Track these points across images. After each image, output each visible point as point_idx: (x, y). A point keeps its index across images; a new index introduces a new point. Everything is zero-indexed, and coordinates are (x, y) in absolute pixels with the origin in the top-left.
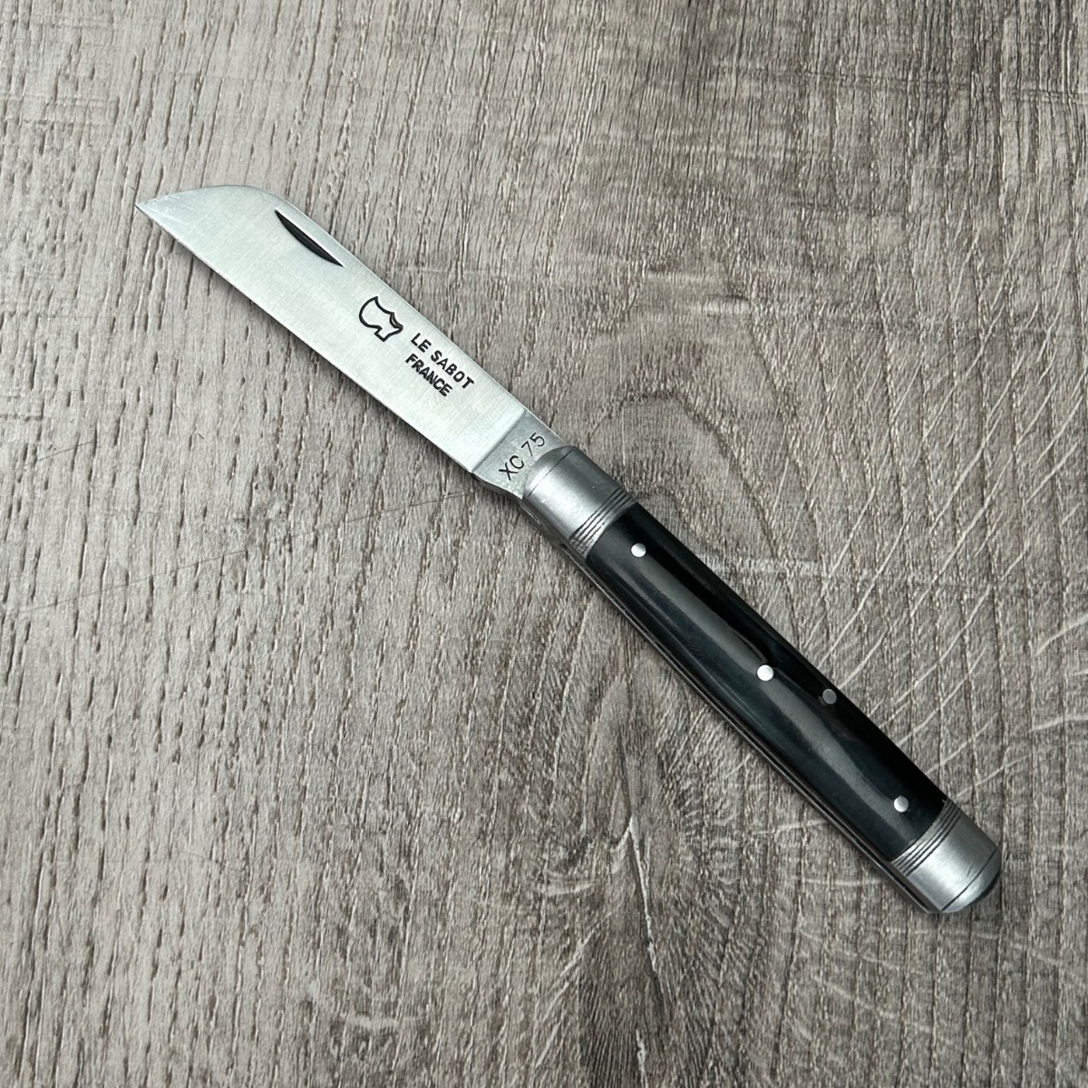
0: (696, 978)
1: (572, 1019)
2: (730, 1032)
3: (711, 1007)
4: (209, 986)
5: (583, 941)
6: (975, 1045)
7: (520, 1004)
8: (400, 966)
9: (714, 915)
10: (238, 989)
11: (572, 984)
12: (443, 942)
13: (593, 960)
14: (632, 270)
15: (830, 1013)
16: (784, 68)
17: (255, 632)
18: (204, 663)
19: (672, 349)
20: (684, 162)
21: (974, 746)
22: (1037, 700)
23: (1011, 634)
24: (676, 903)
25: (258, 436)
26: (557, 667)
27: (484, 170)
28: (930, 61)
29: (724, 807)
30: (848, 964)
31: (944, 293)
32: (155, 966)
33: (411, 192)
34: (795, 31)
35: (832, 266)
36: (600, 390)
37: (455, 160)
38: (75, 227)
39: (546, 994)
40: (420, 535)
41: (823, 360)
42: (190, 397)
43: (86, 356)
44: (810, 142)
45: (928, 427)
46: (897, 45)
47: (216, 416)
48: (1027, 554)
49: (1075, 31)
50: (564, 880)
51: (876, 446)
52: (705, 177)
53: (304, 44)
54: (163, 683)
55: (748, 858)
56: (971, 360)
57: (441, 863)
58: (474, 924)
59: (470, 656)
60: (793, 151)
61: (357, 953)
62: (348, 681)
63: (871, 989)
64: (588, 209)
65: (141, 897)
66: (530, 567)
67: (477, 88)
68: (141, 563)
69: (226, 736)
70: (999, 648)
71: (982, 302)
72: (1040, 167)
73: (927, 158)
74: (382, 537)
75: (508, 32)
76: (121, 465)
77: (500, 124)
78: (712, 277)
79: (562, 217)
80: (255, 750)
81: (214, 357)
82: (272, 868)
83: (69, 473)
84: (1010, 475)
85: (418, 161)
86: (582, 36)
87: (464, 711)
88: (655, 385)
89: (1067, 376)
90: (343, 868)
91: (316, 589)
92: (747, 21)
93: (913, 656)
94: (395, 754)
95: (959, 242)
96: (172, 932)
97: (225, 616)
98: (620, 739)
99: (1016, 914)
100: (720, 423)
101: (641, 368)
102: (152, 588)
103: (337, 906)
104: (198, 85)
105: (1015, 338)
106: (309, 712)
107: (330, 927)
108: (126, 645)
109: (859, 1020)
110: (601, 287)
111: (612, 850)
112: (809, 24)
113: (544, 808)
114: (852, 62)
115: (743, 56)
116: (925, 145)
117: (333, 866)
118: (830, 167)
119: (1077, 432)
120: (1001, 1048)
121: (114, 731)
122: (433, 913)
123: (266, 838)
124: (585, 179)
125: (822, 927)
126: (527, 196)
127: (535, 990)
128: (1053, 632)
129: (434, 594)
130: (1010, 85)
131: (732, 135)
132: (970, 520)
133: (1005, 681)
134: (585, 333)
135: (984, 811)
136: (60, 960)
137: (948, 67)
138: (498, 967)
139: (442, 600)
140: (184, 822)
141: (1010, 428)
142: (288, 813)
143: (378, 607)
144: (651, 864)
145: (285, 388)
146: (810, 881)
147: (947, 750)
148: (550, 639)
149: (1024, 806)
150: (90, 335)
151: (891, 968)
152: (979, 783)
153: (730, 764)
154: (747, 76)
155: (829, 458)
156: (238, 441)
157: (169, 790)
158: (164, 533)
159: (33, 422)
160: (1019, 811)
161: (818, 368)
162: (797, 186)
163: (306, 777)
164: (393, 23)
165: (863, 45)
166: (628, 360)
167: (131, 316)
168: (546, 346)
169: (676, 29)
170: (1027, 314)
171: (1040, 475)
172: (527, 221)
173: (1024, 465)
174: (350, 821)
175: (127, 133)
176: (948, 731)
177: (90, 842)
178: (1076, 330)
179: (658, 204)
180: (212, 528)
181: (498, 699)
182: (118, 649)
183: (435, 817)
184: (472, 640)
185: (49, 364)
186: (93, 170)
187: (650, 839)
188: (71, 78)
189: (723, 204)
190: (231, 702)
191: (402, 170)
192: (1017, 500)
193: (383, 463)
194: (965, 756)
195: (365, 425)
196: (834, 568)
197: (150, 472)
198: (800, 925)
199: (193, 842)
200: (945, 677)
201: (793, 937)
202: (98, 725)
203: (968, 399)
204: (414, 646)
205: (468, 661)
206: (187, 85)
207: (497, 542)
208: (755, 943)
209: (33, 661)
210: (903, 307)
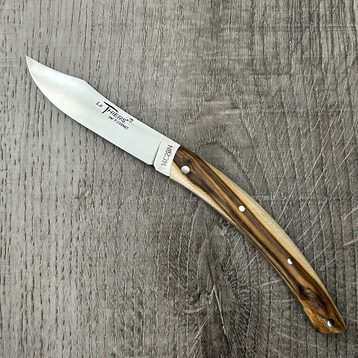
0: (239, 336)
1: (200, 352)
2: (251, 352)
3: (245, 344)
4: (81, 351)
5: (201, 327)
6: (331, 350)
7: (182, 349)
8: (142, 340)
9: (243, 315)
10: (91, 351)
11: (199, 341)
12: (156, 331)
13: (205, 333)
14: (200, 101)
15: (283, 343)
16: (246, 26)
17: (85, 235)
18: (69, 247)
19: (215, 127)
20: (214, 63)
21: (325, 252)
22: (345, 235)
23: (335, 214)
24: (230, 312)
25: (79, 169)
26: (185, 238)
27: (147, 71)
28: (295, 19)
29: (244, 279)
30: (288, 327)
31: (305, 100)
32: (63, 347)
33: (123, 81)
34: (249, 13)
35: (267, 94)
36: (192, 144)
37: (137, 69)
38: (11, 104)
39: (191, 345)
40: (136, 197)
41: (266, 127)
42: (56, 158)
43: (20, 147)
44: (256, 52)
45: (303, 147)
46: (284, 15)
47: (65, 163)
48: (339, 187)
49: (344, 4)
50: (193, 308)
51: (286, 155)
52: (222, 67)
53: (82, 33)
54: (56, 254)
55: (253, 295)
56: (316, 122)
57: (153, 305)
58: (165, 324)
59: (156, 236)
60: (251, 55)
61: (128, 337)
62: (117, 248)
63: (296, 335)
64: (183, 81)
65: (56, 325)
66: (173, 205)
67: (142, 43)
68: (45, 215)
69: (79, 270)
70: (331, 219)
71: (318, 102)
72: (335, 54)
73: (296, 54)
74: (124, 199)
75: (151, 22)
76: (35, 183)
77: (151, 55)
78: (227, 102)
79: (174, 85)
80: (89, 274)
81: (62, 143)
82: (98, 312)
83: (18, 187)
84: (331, 160)
85: (124, 70)
86: (176, 21)
87: (156, 255)
88: (210, 140)
89: (349, 125)
90: (121, 310)
91: (103, 218)
92: (232, 11)
93: (303, 224)
94: (134, 271)
95: (309, 82)
96: (67, 335)
97: (74, 230)
98: (208, 260)
99: (342, 306)
100: (233, 151)
101: (205, 135)
102: (49, 223)
103: (120, 322)
104: (47, 51)
105: (330, 114)
106: (105, 260)
107: (119, 329)
108: (43, 243)
109: (293, 345)
110: (189, 108)
111: (208, 297)
112: (253, 10)
113: (185, 285)
114: (269, 22)
115: (232, 23)
116: (296, 49)
117: (118, 309)
118: (264, 60)
119: (353, 144)
120: (340, 350)
121: (42, 272)
122: (152, 322)
123: (95, 302)
124: (181, 71)
125: (279, 316)
126: (162, 79)
127: (187, 344)
128: (349, 212)
129: (143, 217)
130: (323, 25)
131: (230, 51)
132: (319, 177)
133: (334, 230)
134: (186, 124)
135: (329, 273)
136: (32, 347)
137: (302, 21)
138: (174, 337)
139: (145, 219)
140: (68, 299)
141: (330, 144)
142: (101, 294)
143: (124, 223)
144: (222, 300)
145: (87, 152)
146: (274, 301)
147: (316, 254)
148: (182, 229)
149: (343, 271)
150: (20, 140)
151: (302, 327)
152: (327, 264)
153: (245, 265)
154: (233, 30)
155: (270, 160)
156: (73, 171)
157: (61, 289)
158: (51, 204)
159: (4, 171)
160: (341, 272)
161: (264, 130)
162: (253, 68)
163: (106, 281)
164: (111, 22)
165: (272, 15)
166: (201, 132)
167: (33, 132)
168: (173, 130)
169: (208, 16)
170: (334, 105)
171: (341, 160)
172: (163, 88)
173: (336, 156)
174: (122, 294)
175: (25, 69)
176: (316, 248)
177: (38, 308)
178: (350, 109)
179: (206, 78)
180: (67, 201)
181: (167, 250)
182: (40, 245)
183: (149, 291)
184: (156, 231)
185: (8, 151)
186: (15, 83)
187: (220, 292)
188: (4, 51)
189: (228, 76)
190: (79, 258)
191: (119, 74)
192: (334, 168)
193: (122, 174)
194: (322, 256)
195: (115, 162)
196: (274, 197)
197: (45, 185)
198: (272, 316)
199: (71, 305)
200: (314, 230)
201: (270, 320)
202: (37, 270)
203: (316, 136)
204: (138, 235)
205: (156, 238)
206: (44, 51)
207: (162, 197)
208: (257, 323)
209: (13, 251)
210: (292, 106)
